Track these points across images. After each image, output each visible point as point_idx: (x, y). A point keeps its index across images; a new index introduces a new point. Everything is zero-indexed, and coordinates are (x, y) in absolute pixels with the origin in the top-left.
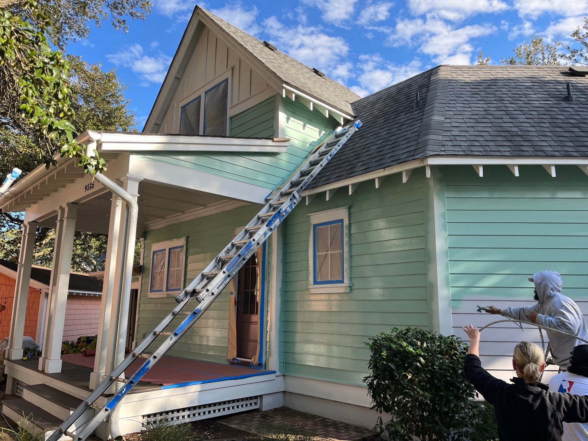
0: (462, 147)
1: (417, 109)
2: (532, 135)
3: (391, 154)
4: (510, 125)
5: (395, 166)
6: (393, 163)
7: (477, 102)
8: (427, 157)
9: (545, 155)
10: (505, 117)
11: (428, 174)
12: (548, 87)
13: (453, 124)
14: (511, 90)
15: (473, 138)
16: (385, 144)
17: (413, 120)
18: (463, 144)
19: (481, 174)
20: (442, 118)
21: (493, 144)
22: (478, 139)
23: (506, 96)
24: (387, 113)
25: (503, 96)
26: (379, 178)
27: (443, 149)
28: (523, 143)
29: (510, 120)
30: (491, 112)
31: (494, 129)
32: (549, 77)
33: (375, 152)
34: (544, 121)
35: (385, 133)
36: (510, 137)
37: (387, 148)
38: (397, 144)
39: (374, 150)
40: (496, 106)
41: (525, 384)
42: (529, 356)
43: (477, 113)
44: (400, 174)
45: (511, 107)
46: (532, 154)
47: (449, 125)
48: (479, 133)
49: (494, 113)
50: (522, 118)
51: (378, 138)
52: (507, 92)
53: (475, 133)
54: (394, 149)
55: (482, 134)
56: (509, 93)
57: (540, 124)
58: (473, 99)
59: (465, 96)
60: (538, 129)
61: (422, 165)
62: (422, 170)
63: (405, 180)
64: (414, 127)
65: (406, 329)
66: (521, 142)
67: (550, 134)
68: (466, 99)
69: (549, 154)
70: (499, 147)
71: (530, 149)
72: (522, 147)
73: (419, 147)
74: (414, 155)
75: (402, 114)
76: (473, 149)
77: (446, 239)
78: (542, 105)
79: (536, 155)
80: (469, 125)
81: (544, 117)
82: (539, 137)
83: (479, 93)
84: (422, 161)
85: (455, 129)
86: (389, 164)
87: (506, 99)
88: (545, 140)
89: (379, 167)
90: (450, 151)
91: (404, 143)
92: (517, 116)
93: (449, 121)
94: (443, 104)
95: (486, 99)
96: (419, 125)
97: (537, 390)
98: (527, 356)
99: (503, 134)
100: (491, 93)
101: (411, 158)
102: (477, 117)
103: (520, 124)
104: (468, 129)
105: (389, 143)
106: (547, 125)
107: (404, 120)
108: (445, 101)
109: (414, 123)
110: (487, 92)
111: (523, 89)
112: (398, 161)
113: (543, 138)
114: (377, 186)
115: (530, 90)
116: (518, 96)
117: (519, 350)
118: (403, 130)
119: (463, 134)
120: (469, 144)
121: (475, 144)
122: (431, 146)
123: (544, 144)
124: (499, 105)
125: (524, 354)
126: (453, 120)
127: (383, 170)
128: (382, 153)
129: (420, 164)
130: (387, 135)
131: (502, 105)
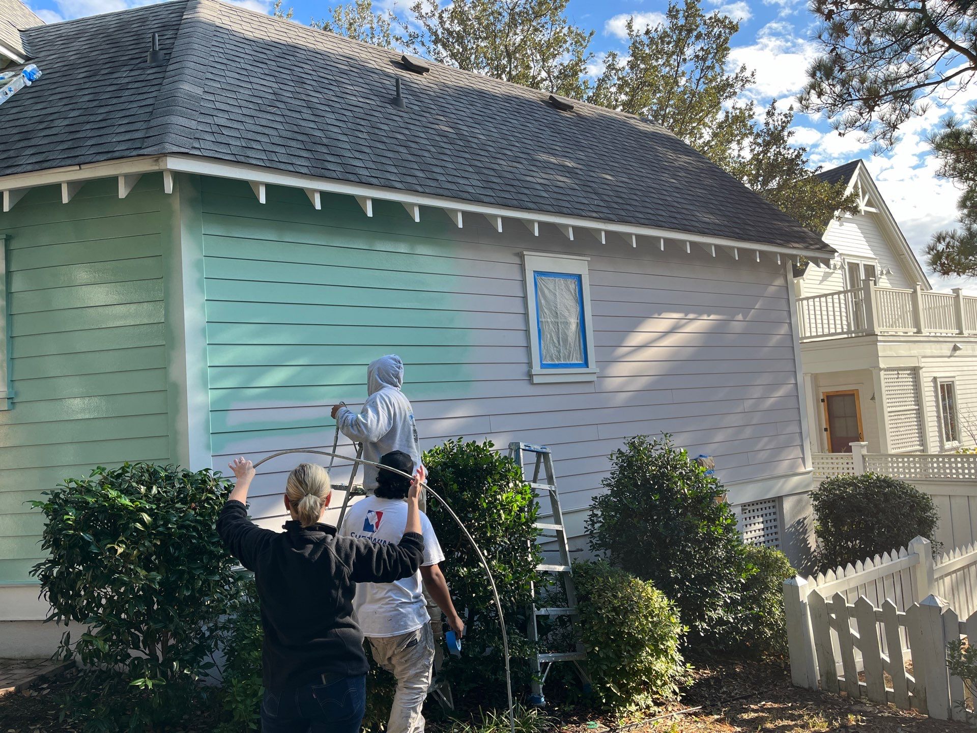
0: (232, 148)
1: (153, 65)
2: (343, 146)
3: (95, 139)
4: (312, 125)
5: (102, 164)
6: (98, 158)
7: (263, 77)
8: (165, 155)
9: (358, 180)
10: (304, 110)
11: (169, 185)
12: (371, 78)
13: (218, 105)
14: (316, 68)
15: (250, 135)
16: (85, 119)
17: (144, 84)
18: (234, 143)
19: (263, 200)
20: (199, 91)
21: (283, 150)
22: (259, 138)
23: (309, 77)
24: (95, 62)
25: (304, 76)
26: (71, 184)
27: (197, 146)
28: (329, 158)
29: (312, 118)
30: (284, 99)
31: (287, 127)
32: (374, 63)
33: (63, 131)
34: (361, 128)
35: (86, 98)
36: (311, 144)
37: (88, 126)
38: (109, 122)
39: (62, 128)
40: (292, 89)
41: (302, 529)
42: (306, 485)
43: (263, 94)
44: (114, 180)
45: (316, 97)
46: (341, 177)
47: (211, 105)
48: (261, 128)
49: (289, 100)
50: (330, 118)
51: (70, 107)
52: (311, 72)
53: (254, 128)
54: (102, 132)
55: (266, 131)
56: (314, 73)
57: (356, 132)
58: (256, 70)
59: (243, 61)
60: (352, 139)
61: (155, 168)
62: (156, 178)
63: (123, 192)
64: (145, 96)
65: (122, 468)
66: (326, 155)
67: (368, 150)
68: (244, 66)
69: (364, 181)
70: (292, 157)
71: (339, 169)
72: (326, 163)
73: (152, 134)
74: (140, 148)
75: (124, 69)
76: (250, 153)
77: (203, 307)
78: (360, 104)
79: (345, 178)
80: (245, 111)
81: (362, 122)
82: (353, 151)
83: (267, 61)
84: (157, 161)
85: (221, 114)
86: (89, 159)
87: (308, 82)
88: (360, 157)
89: (69, 162)
90: (209, 151)
91: (124, 122)
92: (323, 114)
93: (211, 98)
94: (202, 66)
95: (276, 74)
96: (154, 94)
97: (318, 536)
98: (304, 486)
99: (300, 137)
100: (286, 66)
101: (135, 153)
102: (260, 101)
103: (326, 127)
104: (243, 119)
105: (92, 118)
106: (365, 136)
107: (127, 80)
108: (206, 62)
109: (146, 89)
110: (279, 64)
111: (335, 73)
112: (109, 156)
113: (357, 155)
114: (65, 199)
115: (345, 76)
116: (326, 81)
117: (294, 478)
118: (122, 100)
119: (235, 125)
120: (244, 145)
121: (254, 147)
122: (174, 136)
123: (358, 164)
124: (298, 89)
125: (300, 483)
126: (218, 98)
127: (78, 168)
128: (78, 135)
129: (152, 166)
130: (91, 103)
131: (300, 90)
